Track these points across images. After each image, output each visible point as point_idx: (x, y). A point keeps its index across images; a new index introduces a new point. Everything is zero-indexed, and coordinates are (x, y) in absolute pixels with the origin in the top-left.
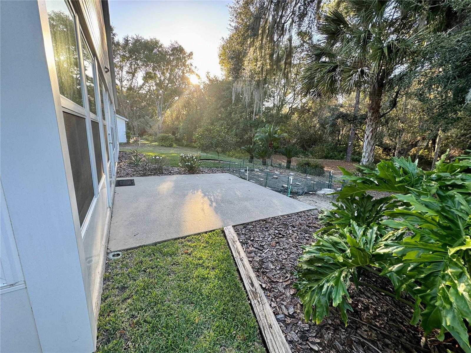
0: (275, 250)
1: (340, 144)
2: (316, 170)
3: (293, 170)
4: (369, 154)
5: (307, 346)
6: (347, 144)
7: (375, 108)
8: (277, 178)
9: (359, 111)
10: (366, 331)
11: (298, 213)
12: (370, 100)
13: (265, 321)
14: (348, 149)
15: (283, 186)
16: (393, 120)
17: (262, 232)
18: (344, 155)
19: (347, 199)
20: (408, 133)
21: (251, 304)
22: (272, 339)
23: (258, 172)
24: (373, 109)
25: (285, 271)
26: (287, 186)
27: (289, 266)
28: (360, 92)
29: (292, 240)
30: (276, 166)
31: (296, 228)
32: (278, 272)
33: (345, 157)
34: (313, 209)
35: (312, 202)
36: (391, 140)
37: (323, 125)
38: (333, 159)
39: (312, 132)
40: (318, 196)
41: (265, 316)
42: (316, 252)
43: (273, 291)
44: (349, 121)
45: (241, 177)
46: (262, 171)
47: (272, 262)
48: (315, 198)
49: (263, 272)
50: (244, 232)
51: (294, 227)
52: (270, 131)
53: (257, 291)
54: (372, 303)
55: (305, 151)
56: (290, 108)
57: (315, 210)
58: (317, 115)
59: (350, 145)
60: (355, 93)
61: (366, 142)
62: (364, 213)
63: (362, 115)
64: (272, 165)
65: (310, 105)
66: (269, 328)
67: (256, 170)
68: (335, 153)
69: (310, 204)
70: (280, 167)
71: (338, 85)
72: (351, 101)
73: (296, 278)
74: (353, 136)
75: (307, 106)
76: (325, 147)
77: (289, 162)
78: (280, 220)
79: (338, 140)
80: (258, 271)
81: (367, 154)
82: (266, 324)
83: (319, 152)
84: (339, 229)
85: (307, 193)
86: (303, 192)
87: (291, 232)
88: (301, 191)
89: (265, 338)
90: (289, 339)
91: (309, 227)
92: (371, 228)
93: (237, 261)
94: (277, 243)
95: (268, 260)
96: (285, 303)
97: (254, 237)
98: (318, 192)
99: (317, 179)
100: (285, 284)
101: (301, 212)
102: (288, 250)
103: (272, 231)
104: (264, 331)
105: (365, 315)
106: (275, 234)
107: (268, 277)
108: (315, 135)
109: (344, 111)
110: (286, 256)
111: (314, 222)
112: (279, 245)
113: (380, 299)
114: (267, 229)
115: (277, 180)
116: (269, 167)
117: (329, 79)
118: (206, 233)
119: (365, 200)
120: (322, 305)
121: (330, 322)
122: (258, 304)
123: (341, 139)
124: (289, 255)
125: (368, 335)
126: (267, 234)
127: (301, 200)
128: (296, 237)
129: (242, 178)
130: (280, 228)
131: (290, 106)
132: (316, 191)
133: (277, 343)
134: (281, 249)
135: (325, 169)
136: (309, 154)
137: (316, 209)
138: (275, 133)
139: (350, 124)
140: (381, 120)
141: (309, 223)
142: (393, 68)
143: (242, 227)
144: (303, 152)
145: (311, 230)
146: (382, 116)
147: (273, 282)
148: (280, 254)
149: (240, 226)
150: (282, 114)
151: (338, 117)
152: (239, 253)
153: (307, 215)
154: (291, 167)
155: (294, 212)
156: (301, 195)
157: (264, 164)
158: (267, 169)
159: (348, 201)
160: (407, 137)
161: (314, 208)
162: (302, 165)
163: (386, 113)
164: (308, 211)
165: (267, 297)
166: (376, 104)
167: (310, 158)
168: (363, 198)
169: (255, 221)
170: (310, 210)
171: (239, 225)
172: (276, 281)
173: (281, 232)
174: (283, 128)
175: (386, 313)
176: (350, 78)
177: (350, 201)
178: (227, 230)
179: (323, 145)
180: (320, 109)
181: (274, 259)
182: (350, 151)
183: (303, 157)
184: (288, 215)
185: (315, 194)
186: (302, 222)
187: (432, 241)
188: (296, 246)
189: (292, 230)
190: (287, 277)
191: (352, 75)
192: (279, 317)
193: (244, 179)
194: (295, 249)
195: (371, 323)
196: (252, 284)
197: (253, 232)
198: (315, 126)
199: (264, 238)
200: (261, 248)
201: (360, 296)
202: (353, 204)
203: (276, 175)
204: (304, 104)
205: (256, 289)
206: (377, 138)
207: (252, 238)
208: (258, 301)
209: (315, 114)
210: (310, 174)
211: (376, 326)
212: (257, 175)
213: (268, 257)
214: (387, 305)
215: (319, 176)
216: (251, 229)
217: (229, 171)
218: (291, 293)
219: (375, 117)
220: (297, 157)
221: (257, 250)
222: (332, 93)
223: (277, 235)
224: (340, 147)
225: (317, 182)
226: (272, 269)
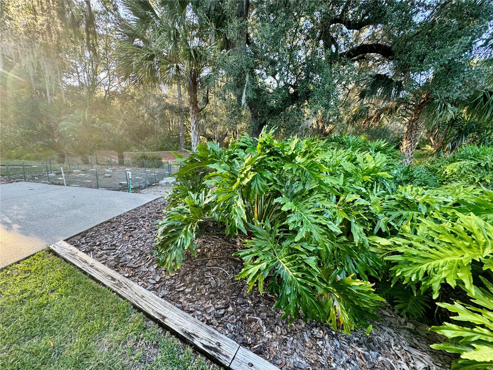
0: (130, 243)
1: (173, 135)
2: (154, 162)
3: (128, 166)
4: (197, 143)
5: (176, 292)
6: (179, 135)
7: (194, 102)
8: (110, 177)
9: (182, 103)
10: (211, 262)
11: (145, 205)
12: (189, 94)
13: (137, 296)
14: (180, 139)
15: (121, 184)
16: (209, 113)
17: (109, 233)
18: (178, 146)
19: (184, 178)
20: (221, 125)
21: (118, 294)
22: (147, 303)
23: (79, 173)
24: (193, 103)
25: (145, 255)
26: (126, 183)
27: (147, 250)
28: (180, 85)
29: (145, 229)
30: (104, 165)
31: (146, 218)
32: (138, 258)
33: (179, 147)
34: (159, 198)
35: (157, 192)
36: (211, 131)
37: (152, 115)
38: (169, 150)
39: (141, 122)
40: (162, 185)
41: (136, 293)
42: (168, 222)
43: (138, 275)
44: (176, 112)
45: (53, 183)
46: (84, 171)
47: (129, 254)
48: (159, 188)
49: (122, 266)
50: (84, 241)
51: (145, 218)
52: (84, 119)
53: (121, 281)
54: (212, 246)
55: (137, 144)
56: (106, 91)
57: (161, 199)
58: (143, 104)
59: (181, 135)
60: (176, 86)
61: (193, 132)
62: (196, 185)
63: (186, 108)
64: (98, 164)
65: (132, 90)
66: (142, 298)
67: (74, 171)
68: (170, 144)
69: (155, 194)
70: (110, 164)
71: (158, 75)
72: (174, 93)
73: (157, 255)
74: (182, 127)
75: (128, 92)
76: (159, 138)
77: (121, 157)
78: (128, 216)
79: (170, 131)
80: (115, 268)
81: (195, 143)
82: (138, 297)
83: (153, 144)
84: (181, 200)
85: (150, 186)
86: (146, 185)
87: (142, 222)
88: (143, 185)
89: (140, 307)
90: (161, 296)
91: (159, 213)
92: (201, 193)
93: (86, 269)
94: (130, 236)
95: (124, 254)
96: (151, 277)
97: (100, 241)
98: (161, 182)
99: (157, 171)
100: (147, 265)
101: (148, 203)
102: (143, 238)
103: (120, 229)
104: (138, 303)
105: (209, 254)
106: (126, 230)
107: (129, 267)
108: (145, 126)
109: (170, 103)
110: (143, 243)
111: (162, 208)
112: (133, 238)
113: (216, 241)
114: (115, 229)
115: (110, 179)
116: (95, 166)
117: (149, 68)
118: (18, 262)
119: (195, 175)
120: (179, 255)
121: (188, 269)
122: (125, 289)
123: (173, 130)
124: (145, 242)
125: (212, 264)
126: (115, 233)
127: (145, 193)
128: (148, 225)
129: (56, 184)
130: (129, 223)
131: (106, 88)
132: (158, 182)
133: (151, 303)
134: (136, 240)
135: (163, 161)
136: (143, 147)
137: (162, 197)
138: (93, 123)
139: (178, 116)
140: (201, 114)
141: (158, 210)
142: (200, 70)
143: (79, 237)
144: (135, 145)
145: (161, 215)
146: (200, 111)
147: (135, 268)
148: (136, 244)
149: (76, 237)
150: (96, 98)
151: (165, 108)
152: (86, 262)
153: (155, 204)
154: (125, 163)
155: (140, 205)
156: (145, 188)
157: (86, 162)
158: (92, 168)
159: (185, 179)
160: (220, 128)
161: (160, 196)
162: (138, 159)
163: (203, 108)
164: (154, 200)
165: (133, 281)
166: (194, 99)
167: (144, 151)
168: (194, 174)
169: (97, 226)
170: (157, 199)
171: (73, 237)
172: (138, 266)
173: (132, 226)
174: (103, 116)
175: (220, 247)
176: (168, 71)
177: (185, 178)
178: (56, 247)
179: (156, 137)
180: (145, 97)
181: (130, 251)
182: (183, 142)
183: (137, 150)
184: (135, 210)
185: (158, 185)
186: (151, 211)
187: (228, 187)
188: (151, 232)
189: (143, 221)
190: (148, 258)
191: (170, 68)
192: (148, 288)
193: (59, 184)
194: (150, 234)
195: (213, 256)
196: (113, 279)
197: (97, 237)
198: (143, 116)
199: (113, 237)
200: (114, 247)
201: (205, 245)
202: (188, 181)
203: (108, 173)
204: (125, 89)
205: (119, 281)
206: (200, 128)
207: (98, 243)
208: (125, 288)
209: (140, 102)
210: (149, 167)
211: (216, 256)
212: (79, 177)
213: (123, 252)
214: (221, 243)
215: (159, 167)
216: (94, 235)
217: (25, 179)
218: (155, 268)
219: (196, 111)
220: (130, 151)
221: (108, 251)
222: (155, 82)
223: (128, 230)
224: (174, 138)
225: (158, 174)
226: (131, 259)
